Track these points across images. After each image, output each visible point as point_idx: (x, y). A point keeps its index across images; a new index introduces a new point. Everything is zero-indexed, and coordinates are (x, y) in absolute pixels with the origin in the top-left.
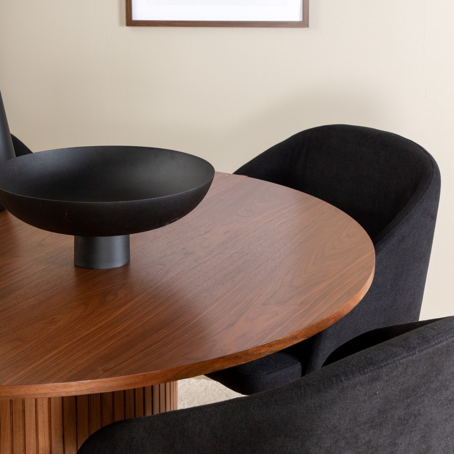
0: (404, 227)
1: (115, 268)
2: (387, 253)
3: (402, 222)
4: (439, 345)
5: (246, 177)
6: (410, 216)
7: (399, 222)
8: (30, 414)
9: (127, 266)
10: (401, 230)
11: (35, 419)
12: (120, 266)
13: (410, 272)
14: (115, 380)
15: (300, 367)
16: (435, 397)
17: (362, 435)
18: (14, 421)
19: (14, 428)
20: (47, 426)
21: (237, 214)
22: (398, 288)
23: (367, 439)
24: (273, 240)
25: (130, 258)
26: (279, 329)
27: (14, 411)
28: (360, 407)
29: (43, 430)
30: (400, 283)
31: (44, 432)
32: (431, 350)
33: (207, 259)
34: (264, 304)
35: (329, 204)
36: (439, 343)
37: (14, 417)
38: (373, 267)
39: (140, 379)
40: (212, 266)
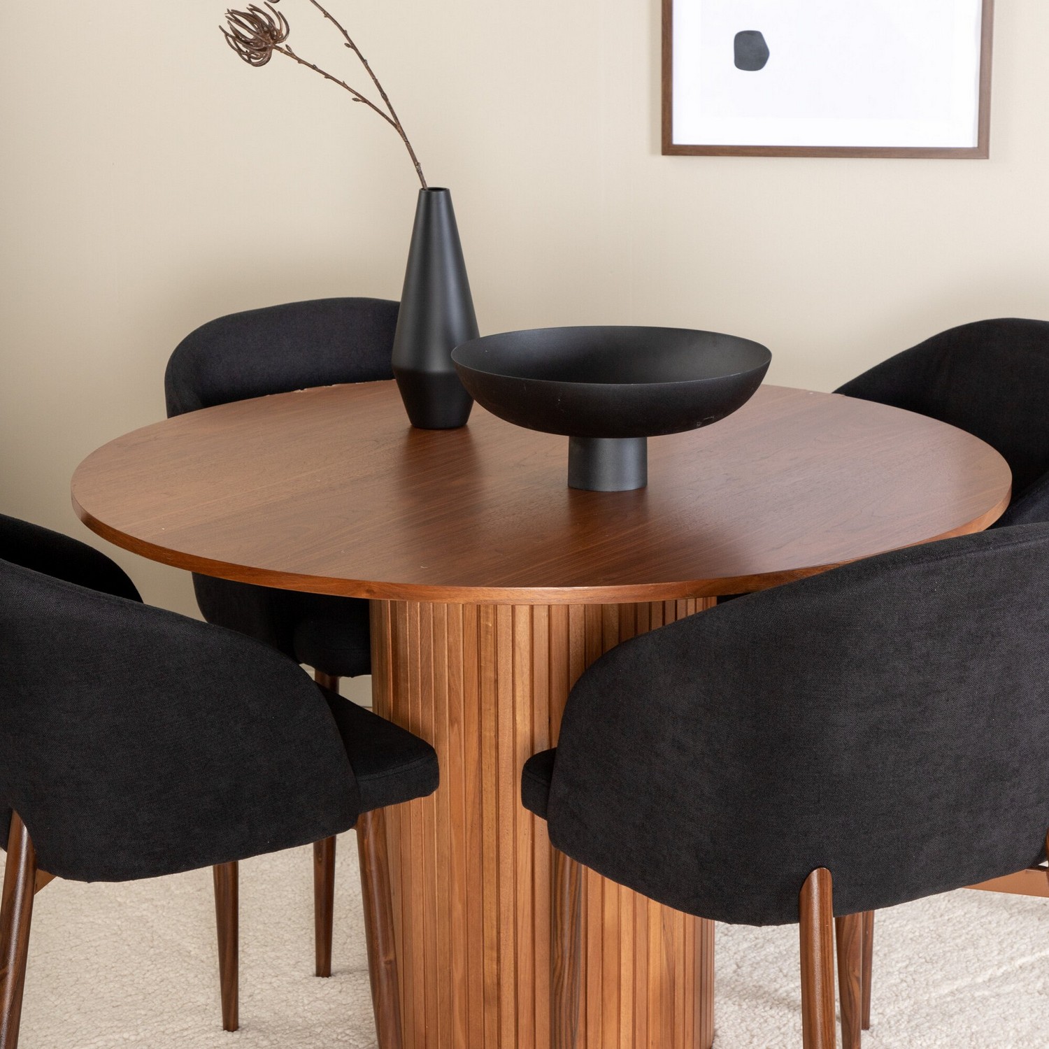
1: (626, 491)
4: (1024, 545)
9: (642, 489)
11: (511, 692)
12: (632, 489)
14: (619, 589)
16: (1022, 615)
17: (917, 644)
18: (483, 695)
19: (483, 704)
20: (528, 703)
23: (924, 650)
25: (647, 481)
27: (483, 681)
28: (913, 605)
29: (523, 709)
31: (524, 711)
32: (1011, 549)
36: (1024, 542)
37: (483, 688)
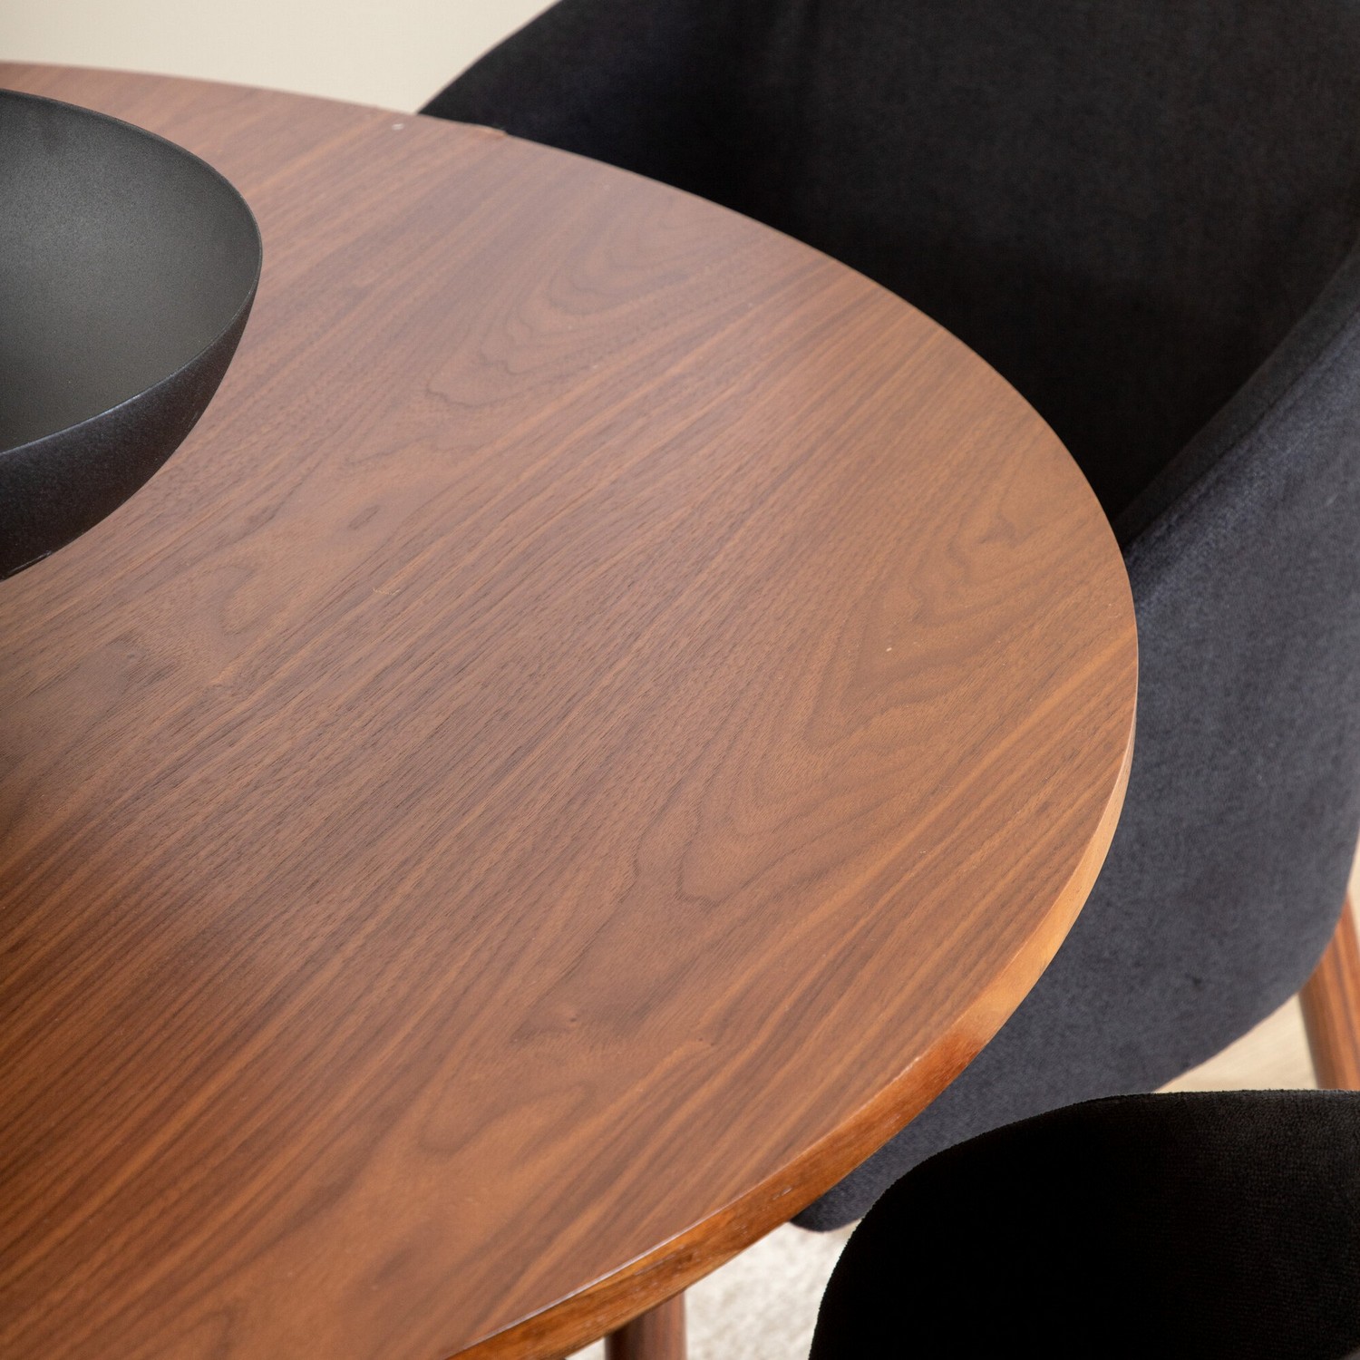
0: (1300, 429)
2: (1208, 569)
3: (1289, 403)
5: (498, 138)
6: (1330, 369)
7: (1271, 407)
10: (1284, 449)
13: (1322, 642)
21: (428, 392)
22: (1259, 725)
24: (604, 568)
26: (591, 1216)
30: (1270, 699)
33: (245, 705)
34: (524, 1034)
35: (912, 312)
38: (1123, 750)
40: (268, 761)
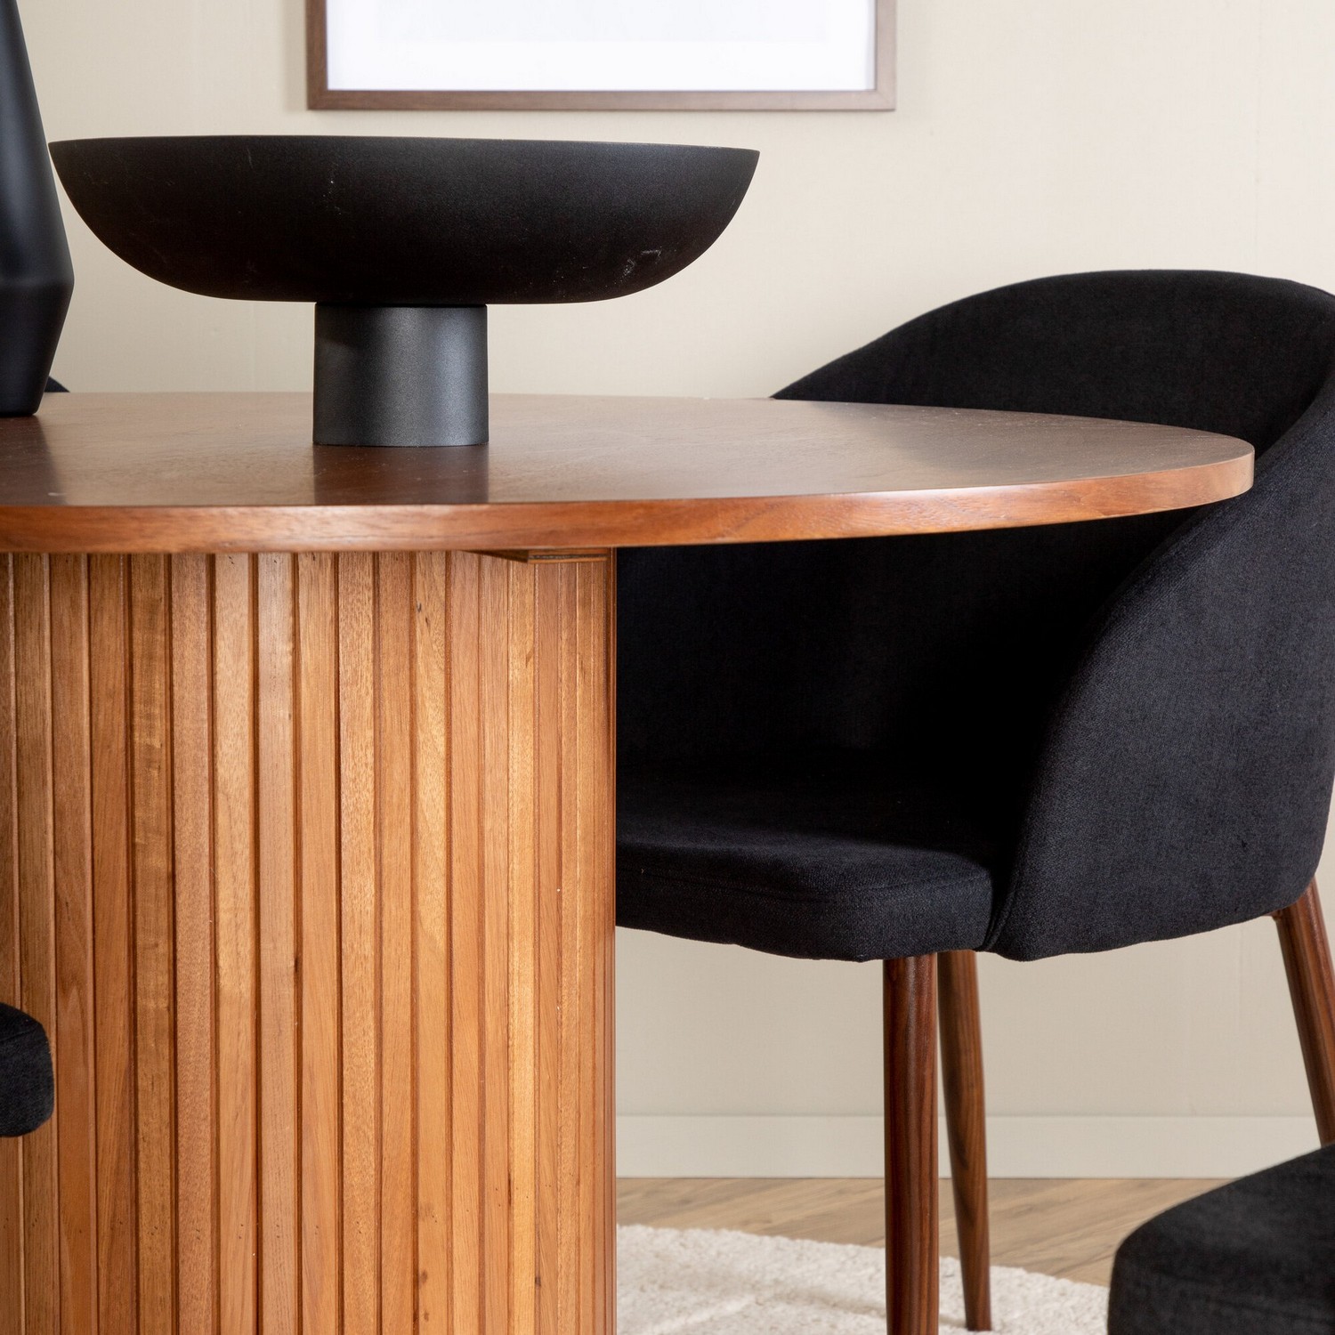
8: (193, 885)
15: (988, 883)
29: (234, 939)
31: (237, 945)
39: (636, 518)
